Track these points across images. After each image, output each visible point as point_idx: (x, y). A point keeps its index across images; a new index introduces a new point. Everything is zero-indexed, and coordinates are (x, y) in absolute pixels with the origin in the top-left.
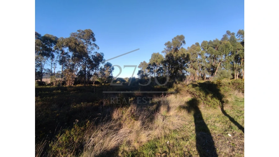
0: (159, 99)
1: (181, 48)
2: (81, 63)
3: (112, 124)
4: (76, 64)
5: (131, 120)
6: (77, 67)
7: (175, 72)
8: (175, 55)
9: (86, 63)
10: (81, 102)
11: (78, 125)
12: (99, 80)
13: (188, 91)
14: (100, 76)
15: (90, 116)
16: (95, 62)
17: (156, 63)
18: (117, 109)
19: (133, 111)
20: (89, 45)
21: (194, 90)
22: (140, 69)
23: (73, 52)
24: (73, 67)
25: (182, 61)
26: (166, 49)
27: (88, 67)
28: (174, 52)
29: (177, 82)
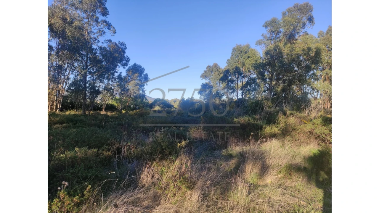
0: (244, 147)
1: (301, 34)
2: (76, 64)
3: (139, 196)
4: (66, 66)
5: (179, 189)
6: (67, 73)
7: (283, 90)
8: (286, 50)
9: (86, 63)
10: (75, 146)
11: (66, 193)
12: (114, 103)
13: (311, 133)
14: (118, 93)
15: (92, 175)
16: (107, 63)
17: (241, 69)
18: (151, 165)
19: (183, 170)
20: (94, 24)
21: (325, 131)
22: (204, 81)
23: (59, 38)
24: (59, 72)
25: (303, 65)
26: (265, 37)
27: (90, 73)
28: (285, 44)
29: (288, 112)
